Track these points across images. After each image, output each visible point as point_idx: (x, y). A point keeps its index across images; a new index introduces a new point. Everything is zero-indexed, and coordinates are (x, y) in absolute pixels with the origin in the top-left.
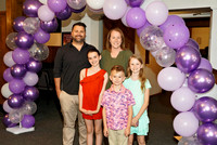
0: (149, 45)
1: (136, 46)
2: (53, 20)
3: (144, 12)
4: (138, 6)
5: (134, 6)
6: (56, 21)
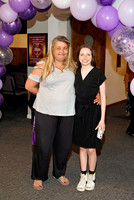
0: (121, 50)
1: (107, 51)
2: (16, 21)
3: (116, 12)
4: (110, 4)
5: (105, 5)
6: (19, 22)
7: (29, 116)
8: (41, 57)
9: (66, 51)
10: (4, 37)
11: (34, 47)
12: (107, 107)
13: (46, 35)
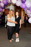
7: (6, 26)
8: (8, 14)
9: (13, 13)
10: (1, 9)
11: (7, 11)
12: (21, 24)
13: (9, 9)
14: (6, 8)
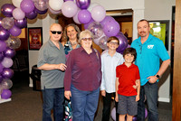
2: (24, 19)
3: (90, 13)
4: (86, 8)
10: (15, 30)
13: (41, 28)
14: (29, 26)
